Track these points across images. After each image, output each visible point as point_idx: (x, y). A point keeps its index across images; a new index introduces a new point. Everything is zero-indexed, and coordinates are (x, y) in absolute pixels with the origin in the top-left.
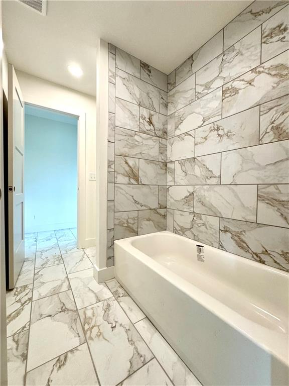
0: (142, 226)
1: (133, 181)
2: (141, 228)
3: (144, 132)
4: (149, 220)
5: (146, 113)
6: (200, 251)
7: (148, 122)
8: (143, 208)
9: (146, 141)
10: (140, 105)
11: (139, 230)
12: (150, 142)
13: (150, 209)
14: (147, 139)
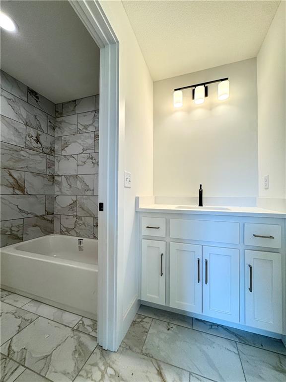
0: (27, 233)
1: (17, 192)
2: (26, 234)
3: (31, 149)
4: (35, 226)
5: (33, 133)
6: (80, 243)
7: (35, 140)
8: (29, 215)
9: (33, 156)
10: (26, 125)
11: (24, 236)
12: (38, 158)
13: (37, 216)
14: (34, 155)
